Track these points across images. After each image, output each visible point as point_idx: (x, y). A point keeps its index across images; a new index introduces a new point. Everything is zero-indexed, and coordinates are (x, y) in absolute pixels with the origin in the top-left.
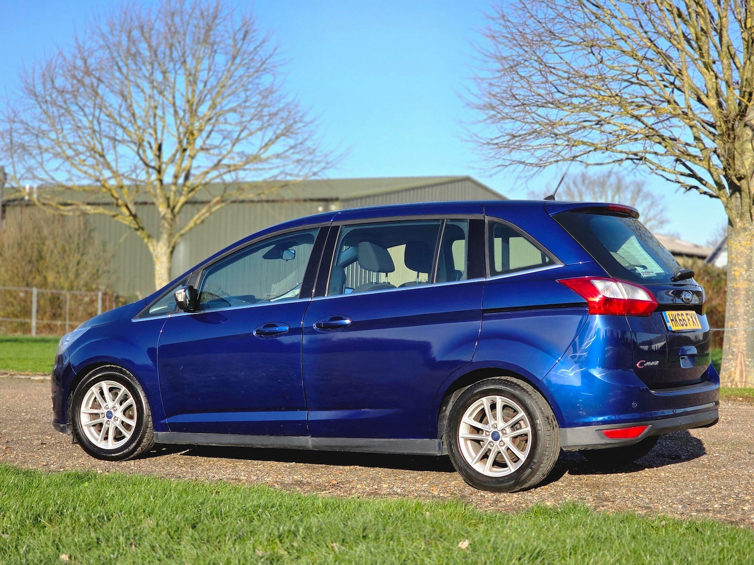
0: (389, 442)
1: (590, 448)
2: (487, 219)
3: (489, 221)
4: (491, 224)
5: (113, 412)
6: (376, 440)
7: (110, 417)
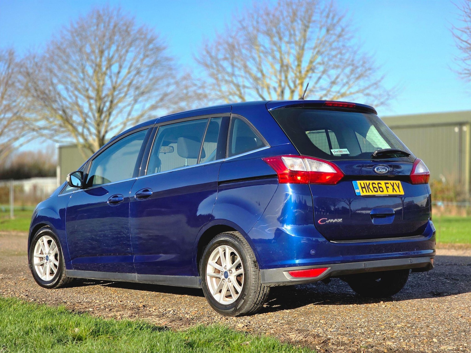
0: (175, 278)
1: (281, 285)
2: (232, 115)
3: (233, 117)
4: (234, 119)
5: (49, 256)
6: (168, 276)
7: (47, 260)
